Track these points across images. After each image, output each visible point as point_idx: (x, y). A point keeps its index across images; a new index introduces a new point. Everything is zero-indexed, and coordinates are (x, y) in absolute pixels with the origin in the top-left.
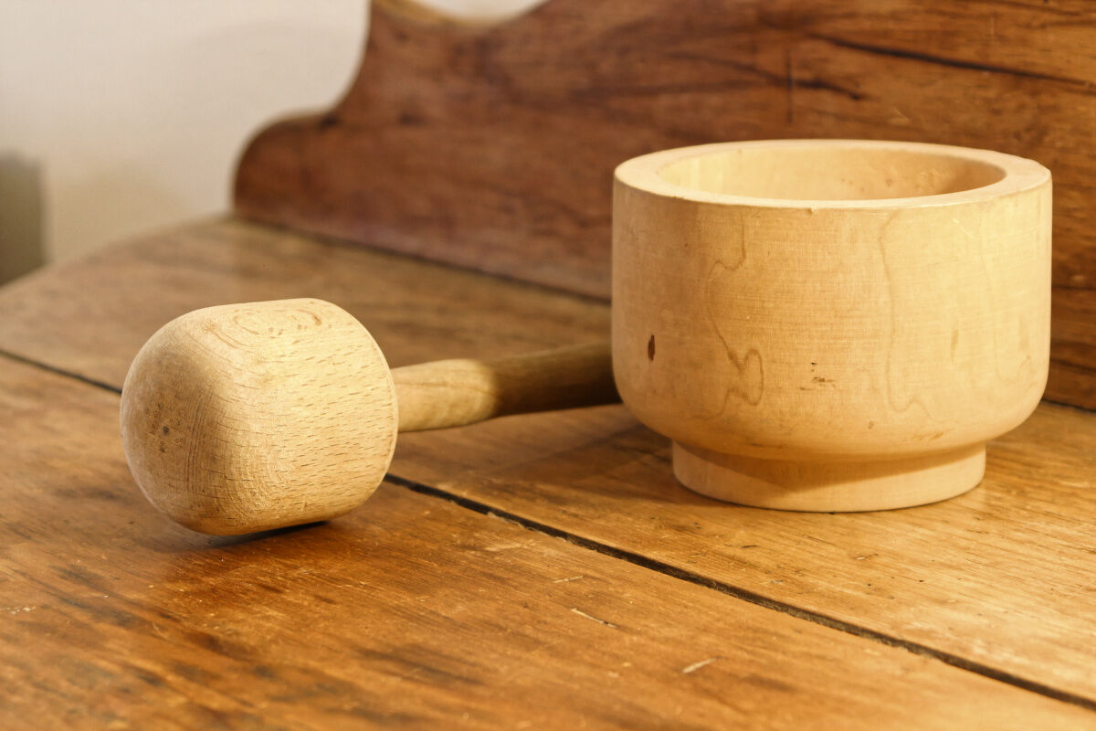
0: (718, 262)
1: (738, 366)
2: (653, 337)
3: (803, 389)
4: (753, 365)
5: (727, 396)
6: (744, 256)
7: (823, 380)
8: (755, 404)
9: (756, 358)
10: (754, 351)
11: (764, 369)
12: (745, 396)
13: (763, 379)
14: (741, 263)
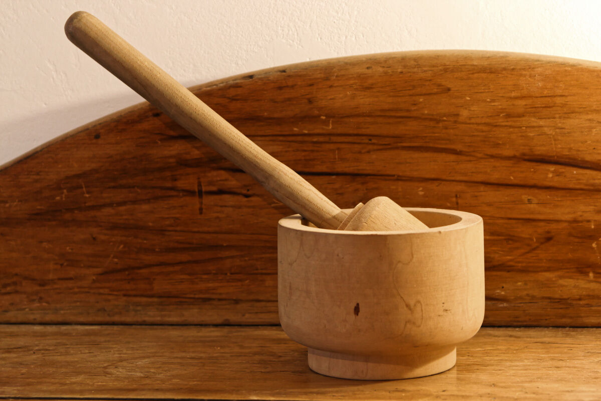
0: (399, 262)
1: (410, 309)
2: (358, 304)
3: (439, 316)
4: (418, 309)
5: (405, 325)
6: (413, 257)
7: (447, 310)
8: (419, 326)
9: (419, 305)
10: (419, 302)
11: (423, 309)
12: (414, 323)
13: (422, 314)
14: (411, 260)
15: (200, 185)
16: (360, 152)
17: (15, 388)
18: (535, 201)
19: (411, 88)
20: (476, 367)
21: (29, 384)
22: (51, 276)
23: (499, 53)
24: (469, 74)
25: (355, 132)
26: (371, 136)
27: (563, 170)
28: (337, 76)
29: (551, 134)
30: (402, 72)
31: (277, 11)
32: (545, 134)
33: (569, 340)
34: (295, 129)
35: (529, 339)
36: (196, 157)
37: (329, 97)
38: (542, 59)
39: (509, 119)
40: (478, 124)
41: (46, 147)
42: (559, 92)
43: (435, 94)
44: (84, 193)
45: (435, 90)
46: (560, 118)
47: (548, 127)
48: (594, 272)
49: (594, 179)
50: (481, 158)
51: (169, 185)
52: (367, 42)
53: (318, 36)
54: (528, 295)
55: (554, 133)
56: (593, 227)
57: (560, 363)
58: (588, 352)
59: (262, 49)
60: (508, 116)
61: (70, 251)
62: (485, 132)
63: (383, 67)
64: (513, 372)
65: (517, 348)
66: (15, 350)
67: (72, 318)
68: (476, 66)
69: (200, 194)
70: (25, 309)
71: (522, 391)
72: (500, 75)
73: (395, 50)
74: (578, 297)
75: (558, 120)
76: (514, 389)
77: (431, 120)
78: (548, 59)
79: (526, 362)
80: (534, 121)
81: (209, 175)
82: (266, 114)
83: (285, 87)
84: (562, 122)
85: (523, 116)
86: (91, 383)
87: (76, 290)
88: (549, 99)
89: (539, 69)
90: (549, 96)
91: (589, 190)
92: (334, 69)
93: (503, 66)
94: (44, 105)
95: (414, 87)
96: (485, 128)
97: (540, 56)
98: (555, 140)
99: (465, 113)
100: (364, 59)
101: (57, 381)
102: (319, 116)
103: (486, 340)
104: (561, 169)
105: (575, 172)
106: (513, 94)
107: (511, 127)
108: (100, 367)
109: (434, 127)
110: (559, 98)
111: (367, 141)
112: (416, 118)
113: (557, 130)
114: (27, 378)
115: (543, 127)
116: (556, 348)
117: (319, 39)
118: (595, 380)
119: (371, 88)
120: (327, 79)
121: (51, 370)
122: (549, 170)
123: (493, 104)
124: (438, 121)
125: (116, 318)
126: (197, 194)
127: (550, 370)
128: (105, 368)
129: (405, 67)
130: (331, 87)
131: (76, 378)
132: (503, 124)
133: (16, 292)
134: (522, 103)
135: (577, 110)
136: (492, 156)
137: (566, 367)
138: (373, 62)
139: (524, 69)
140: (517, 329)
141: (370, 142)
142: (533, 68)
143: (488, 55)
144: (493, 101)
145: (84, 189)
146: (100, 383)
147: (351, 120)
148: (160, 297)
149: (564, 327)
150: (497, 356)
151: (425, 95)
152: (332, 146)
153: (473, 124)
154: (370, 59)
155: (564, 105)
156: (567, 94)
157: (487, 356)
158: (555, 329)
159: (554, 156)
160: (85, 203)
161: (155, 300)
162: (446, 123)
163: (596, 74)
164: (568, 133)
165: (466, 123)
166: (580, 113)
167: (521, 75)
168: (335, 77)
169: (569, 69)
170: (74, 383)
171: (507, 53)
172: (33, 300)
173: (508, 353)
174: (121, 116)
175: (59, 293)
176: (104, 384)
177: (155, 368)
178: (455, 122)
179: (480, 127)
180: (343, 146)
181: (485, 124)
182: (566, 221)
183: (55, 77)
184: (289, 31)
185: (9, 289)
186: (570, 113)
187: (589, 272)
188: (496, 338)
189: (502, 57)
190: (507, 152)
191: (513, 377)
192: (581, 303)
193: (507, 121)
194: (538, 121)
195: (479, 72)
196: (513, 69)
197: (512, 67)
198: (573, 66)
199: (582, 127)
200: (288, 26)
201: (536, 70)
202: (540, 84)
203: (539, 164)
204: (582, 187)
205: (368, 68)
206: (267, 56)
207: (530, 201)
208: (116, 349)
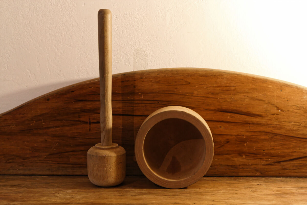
15: (90, 120)
16: (154, 107)
17: (19, 203)
18: (222, 127)
19: (175, 82)
20: (204, 193)
21: (24, 201)
22: (28, 156)
23: (209, 69)
24: (198, 77)
25: (152, 99)
26: (158, 101)
27: (234, 115)
28: (145, 77)
29: (229, 101)
30: (171, 76)
31: (121, 51)
32: (227, 101)
33: (236, 182)
34: (128, 98)
35: (221, 182)
36: (88, 108)
37: (142, 85)
38: (226, 72)
39: (213, 95)
40: (201, 97)
41: (27, 104)
42: (232, 85)
43: (184, 85)
44: (42, 123)
45: (184, 83)
46: (233, 95)
47: (228, 98)
48: (245, 155)
49: (246, 119)
50: (202, 110)
51: (77, 119)
52: (156, 64)
53: (137, 61)
54: (219, 164)
55: (230, 101)
56: (245, 137)
57: (236, 192)
58: (246, 187)
59: (115, 66)
60: (213, 94)
61: (36, 146)
62: (204, 100)
63: (164, 74)
64: (219, 195)
65: (217, 185)
66: (15, 186)
67: (36, 173)
68: (201, 74)
69: (90, 123)
70: (17, 169)
71: (225, 203)
72: (210, 78)
73: (167, 67)
74: (239, 165)
75: (232, 96)
76: (222, 203)
77: (183, 95)
78: (228, 72)
79: (223, 191)
80: (223, 96)
81: (93, 115)
82: (117, 92)
83: (125, 81)
84: (234, 96)
85: (219, 94)
86: (50, 200)
87: (38, 161)
88: (229, 88)
89: (225, 76)
90: (229, 86)
91: (243, 123)
92: (145, 75)
93: (211, 74)
94: (26, 87)
95: (176, 82)
96: (204, 98)
97: (225, 71)
98: (231, 103)
99: (196, 92)
100: (156, 71)
101: (35, 199)
102: (138, 93)
103: (204, 182)
104: (233, 115)
105: (238, 116)
106: (215, 85)
107: (214, 98)
108: (52, 194)
109: (183, 98)
110: (232, 87)
111: (157, 103)
112: (177, 94)
113: (232, 100)
114: (23, 198)
115: (226, 98)
116: (233, 185)
117: (137, 63)
118: (252, 199)
119: (159, 82)
120: (142, 78)
121: (32, 195)
122: (228, 115)
123: (207, 89)
124: (185, 95)
125: (55, 173)
126: (88, 123)
127: (233, 195)
128: (54, 194)
129: (172, 74)
130: (143, 81)
131: (43, 198)
132: (210, 97)
133: (13, 162)
134: (218, 89)
135: (239, 92)
136: (206, 110)
137: (239, 193)
138: (160, 72)
139: (219, 76)
140: (215, 177)
141: (158, 103)
142: (223, 75)
143: (205, 70)
144: (207, 88)
145: (42, 121)
146: (53, 201)
147: (151, 95)
148: (72, 164)
149: (233, 177)
150: (211, 188)
151: (181, 85)
152: (143, 105)
153: (199, 97)
154: (159, 71)
155: (234, 90)
156: (235, 86)
157: (207, 189)
158: (230, 178)
159: (230, 110)
160: (43, 126)
161: (71, 165)
162: (188, 96)
163: (247, 78)
164: (236, 101)
165: (196, 97)
166: (240, 93)
167: (218, 78)
168: (145, 78)
169: (237, 76)
170: (43, 200)
171: (213, 69)
172: (20, 166)
173: (214, 187)
174: (58, 92)
175: (31, 163)
176: (55, 201)
177: (74, 194)
178: (192, 96)
179: (202, 98)
180: (147, 105)
181: (204, 97)
182: (235, 135)
183: (30, 76)
184: (125, 59)
185: (10, 161)
186: (237, 93)
187: (243, 155)
188: (208, 181)
189: (211, 71)
190: (212, 108)
191: (220, 197)
192: (240, 167)
193: (212, 96)
194: (224, 96)
195: (201, 77)
196: (215, 76)
197: (214, 75)
198: (238, 75)
199: (242, 99)
200: (125, 57)
201: (224, 76)
202: (225, 82)
203: (224, 113)
204: (241, 122)
205: (158, 74)
206: (116, 69)
207: (220, 127)
208: (57, 186)
